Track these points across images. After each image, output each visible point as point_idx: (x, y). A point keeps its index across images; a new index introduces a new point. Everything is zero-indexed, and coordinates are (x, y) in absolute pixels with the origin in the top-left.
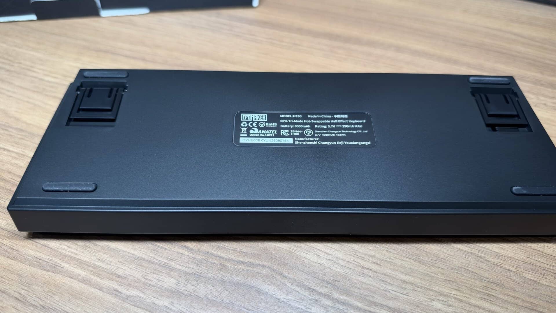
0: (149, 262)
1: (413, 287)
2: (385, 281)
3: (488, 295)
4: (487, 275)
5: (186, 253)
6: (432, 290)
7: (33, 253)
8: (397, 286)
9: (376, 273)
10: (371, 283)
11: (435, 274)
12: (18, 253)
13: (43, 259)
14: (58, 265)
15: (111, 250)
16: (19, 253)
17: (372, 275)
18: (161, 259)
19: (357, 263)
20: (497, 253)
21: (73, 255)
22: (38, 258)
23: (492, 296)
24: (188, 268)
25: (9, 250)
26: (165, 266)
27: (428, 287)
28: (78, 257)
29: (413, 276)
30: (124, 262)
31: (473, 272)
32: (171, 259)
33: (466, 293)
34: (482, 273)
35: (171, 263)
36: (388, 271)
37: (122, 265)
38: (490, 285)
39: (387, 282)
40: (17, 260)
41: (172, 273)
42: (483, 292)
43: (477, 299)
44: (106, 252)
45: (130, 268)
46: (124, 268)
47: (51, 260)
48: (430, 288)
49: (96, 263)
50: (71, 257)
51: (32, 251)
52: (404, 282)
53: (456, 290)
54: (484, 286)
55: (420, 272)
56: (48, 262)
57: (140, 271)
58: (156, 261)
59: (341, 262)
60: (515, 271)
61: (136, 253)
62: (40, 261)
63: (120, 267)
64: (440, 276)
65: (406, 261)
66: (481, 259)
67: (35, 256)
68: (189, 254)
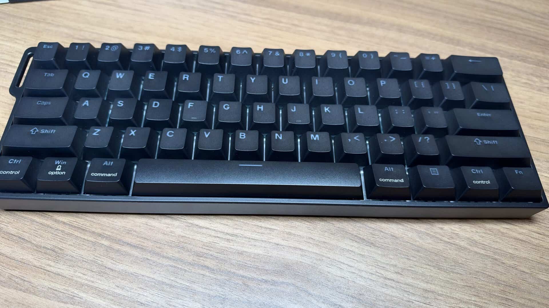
0: (171, 286)
1: (435, 296)
2: (408, 291)
3: (507, 299)
4: (503, 278)
5: (207, 274)
6: (453, 298)
7: (46, 284)
8: (420, 296)
9: (398, 284)
10: (394, 294)
11: (454, 280)
12: (30, 285)
13: (58, 290)
14: (75, 295)
15: (129, 275)
16: (32, 284)
17: (394, 286)
18: (182, 282)
19: (379, 275)
20: (512, 254)
21: (90, 283)
22: (53, 289)
23: (510, 300)
24: (212, 290)
25: (20, 282)
26: (187, 289)
27: (449, 295)
28: (96, 285)
29: (434, 284)
30: (145, 288)
31: (490, 276)
32: (193, 282)
33: (485, 299)
34: (499, 276)
35: (193, 285)
36: (410, 281)
37: (143, 292)
38: (507, 289)
39: (409, 292)
40: (30, 292)
41: (196, 297)
42: (501, 297)
43: (496, 304)
44: (124, 277)
45: (153, 294)
46: (145, 295)
47: (67, 290)
48: (451, 296)
49: (116, 291)
50: (88, 286)
51: (45, 282)
52: (426, 291)
53: (476, 296)
54: (502, 290)
55: (440, 279)
56: (64, 293)
57: (162, 297)
58: (178, 285)
59: (363, 274)
60: (530, 272)
61: (155, 276)
62: (56, 292)
63: (141, 293)
64: (459, 282)
65: (426, 268)
66: (497, 262)
67: (49, 287)
68: (211, 275)
